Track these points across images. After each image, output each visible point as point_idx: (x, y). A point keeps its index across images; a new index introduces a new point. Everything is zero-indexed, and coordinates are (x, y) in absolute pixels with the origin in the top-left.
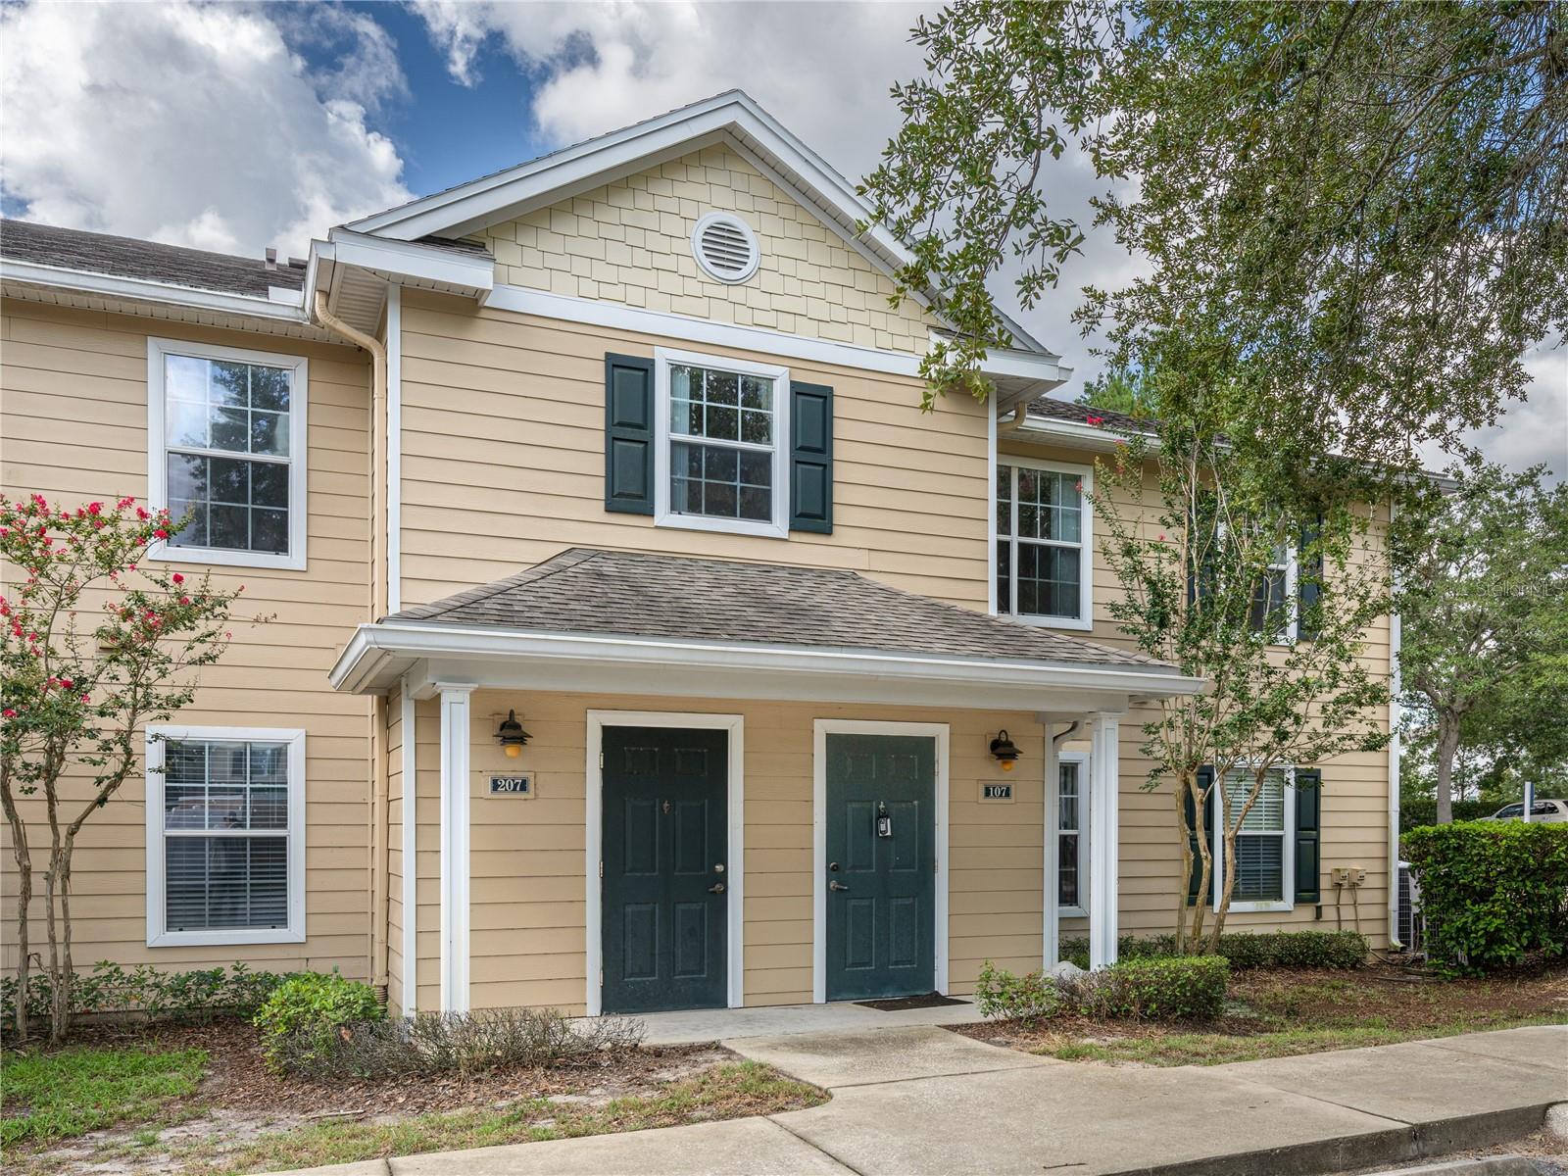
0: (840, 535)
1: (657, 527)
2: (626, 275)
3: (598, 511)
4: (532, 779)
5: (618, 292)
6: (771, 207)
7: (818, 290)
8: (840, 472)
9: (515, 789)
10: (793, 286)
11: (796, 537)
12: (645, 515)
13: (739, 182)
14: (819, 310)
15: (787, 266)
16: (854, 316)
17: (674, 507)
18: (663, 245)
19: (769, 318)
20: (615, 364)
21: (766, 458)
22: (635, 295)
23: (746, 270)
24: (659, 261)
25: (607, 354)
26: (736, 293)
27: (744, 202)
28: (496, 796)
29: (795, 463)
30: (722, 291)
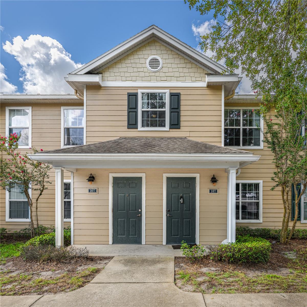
0: (182, 129)
1: (139, 131)
2: (132, 74)
3: (126, 128)
4: (97, 189)
5: (130, 79)
6: (165, 52)
7: (177, 70)
8: (182, 113)
9: (93, 192)
10: (171, 70)
11: (171, 130)
12: (136, 128)
13: (158, 48)
14: (177, 74)
15: (169, 65)
16: (186, 75)
17: (143, 126)
18: (140, 66)
19: (165, 78)
20: (130, 95)
21: (164, 112)
22: (134, 78)
23: (159, 68)
24: (139, 70)
25: (128, 93)
26: (157, 74)
27: (159, 52)
28: (89, 193)
29: (171, 112)
30: (153, 74)
